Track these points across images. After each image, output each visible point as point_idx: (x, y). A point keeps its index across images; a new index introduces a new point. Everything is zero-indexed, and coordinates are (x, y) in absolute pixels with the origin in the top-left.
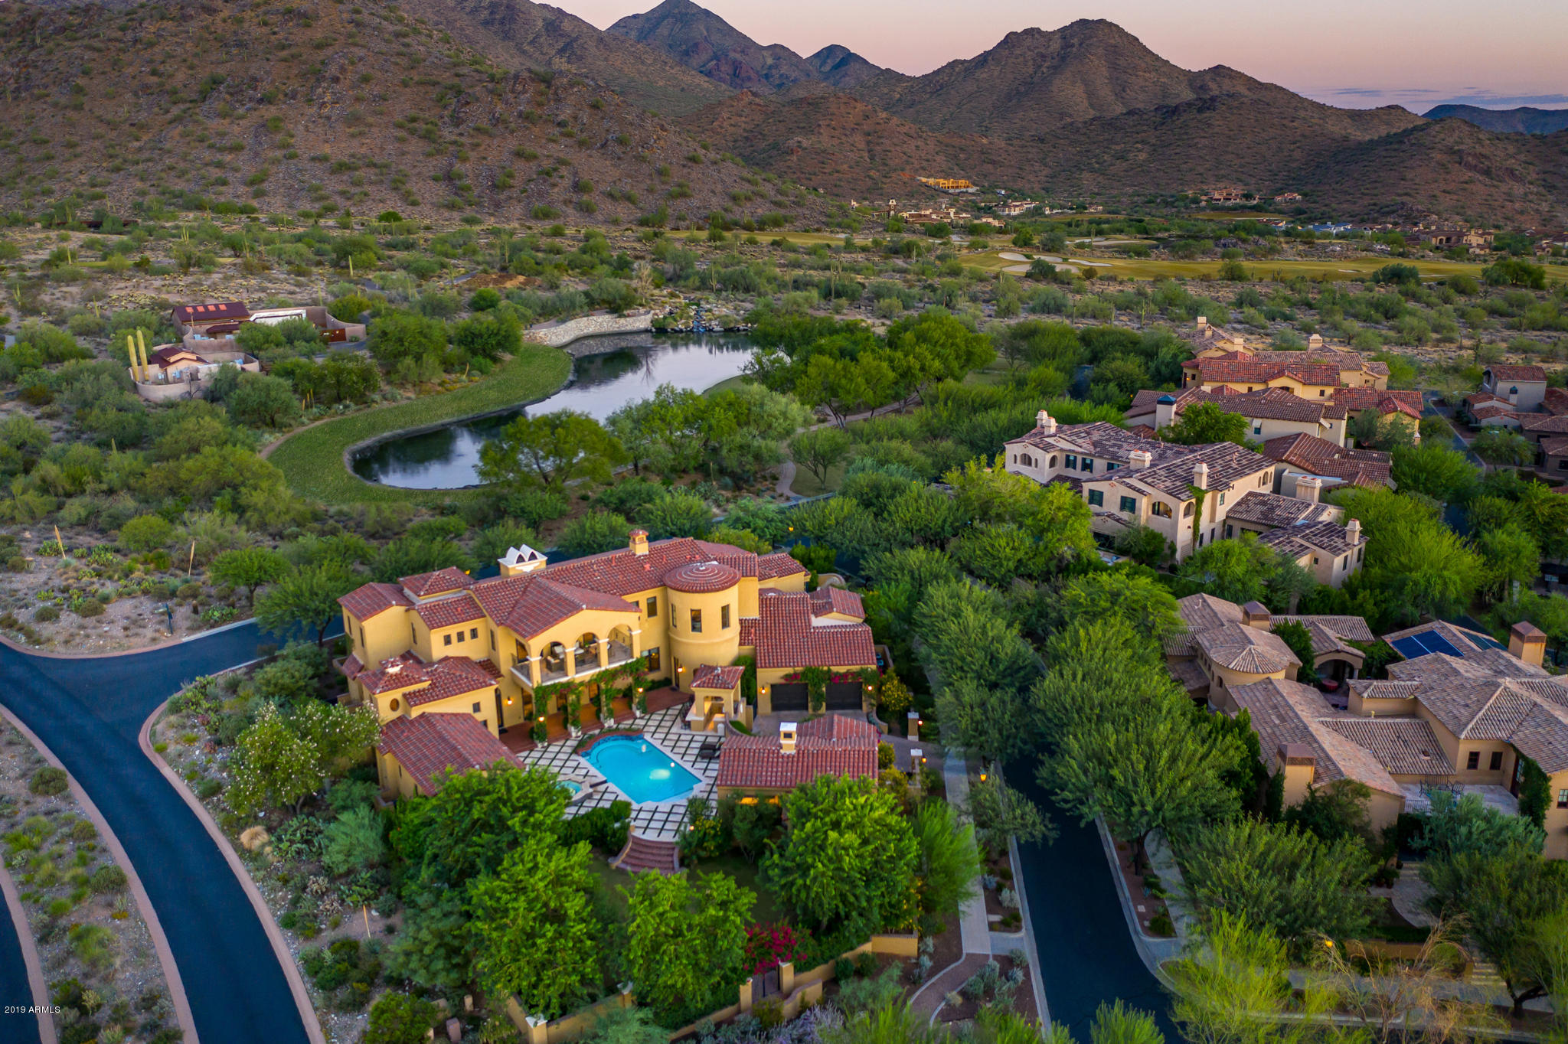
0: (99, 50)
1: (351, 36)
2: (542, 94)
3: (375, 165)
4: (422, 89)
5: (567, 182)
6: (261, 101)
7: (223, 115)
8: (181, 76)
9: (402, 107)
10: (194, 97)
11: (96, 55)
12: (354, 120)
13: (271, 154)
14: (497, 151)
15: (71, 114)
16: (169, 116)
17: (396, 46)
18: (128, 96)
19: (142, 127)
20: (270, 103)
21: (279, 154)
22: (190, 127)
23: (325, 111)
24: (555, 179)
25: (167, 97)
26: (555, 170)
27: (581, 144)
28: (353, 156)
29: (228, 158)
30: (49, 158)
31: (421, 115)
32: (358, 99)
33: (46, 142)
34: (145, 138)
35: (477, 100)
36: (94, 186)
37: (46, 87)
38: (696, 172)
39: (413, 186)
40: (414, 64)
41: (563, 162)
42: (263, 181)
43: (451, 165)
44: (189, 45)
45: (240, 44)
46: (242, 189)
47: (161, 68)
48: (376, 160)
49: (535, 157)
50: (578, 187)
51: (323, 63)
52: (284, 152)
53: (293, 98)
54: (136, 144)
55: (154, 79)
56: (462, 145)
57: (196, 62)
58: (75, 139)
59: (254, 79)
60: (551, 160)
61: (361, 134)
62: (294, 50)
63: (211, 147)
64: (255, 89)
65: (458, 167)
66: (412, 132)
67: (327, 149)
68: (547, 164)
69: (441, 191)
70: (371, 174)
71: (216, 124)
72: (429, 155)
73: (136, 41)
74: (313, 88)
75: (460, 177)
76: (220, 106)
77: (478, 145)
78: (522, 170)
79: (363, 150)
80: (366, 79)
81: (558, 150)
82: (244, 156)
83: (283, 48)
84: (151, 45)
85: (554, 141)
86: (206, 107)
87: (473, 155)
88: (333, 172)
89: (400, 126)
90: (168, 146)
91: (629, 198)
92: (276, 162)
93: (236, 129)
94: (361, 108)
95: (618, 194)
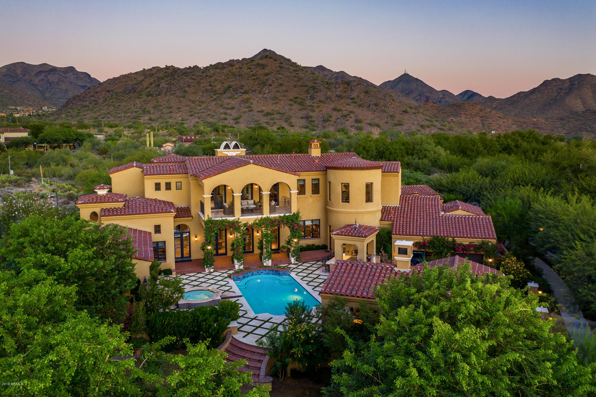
0: (194, 79)
1: (278, 71)
2: (346, 88)
3: (280, 113)
4: (301, 88)
5: (353, 119)
6: (243, 93)
7: (230, 98)
8: (218, 86)
9: (292, 94)
10: (221, 92)
11: (193, 81)
12: (275, 98)
13: (244, 110)
14: (326, 109)
15: (181, 99)
16: (212, 99)
17: (294, 74)
18: (201, 93)
19: (203, 102)
20: (247, 93)
21: (246, 110)
22: (218, 102)
23: (265, 96)
24: (348, 118)
25: (213, 93)
26: (348, 115)
27: (360, 106)
28: (273, 110)
29: (229, 111)
30: (171, 112)
31: (300, 96)
32: (277, 92)
33: (171, 108)
34: (203, 106)
35: (321, 91)
36: (183, 120)
37: (175, 91)
38: (406, 116)
39: (293, 120)
40: (300, 79)
41: (352, 112)
42: (239, 119)
43: (308, 113)
44: (223, 77)
45: (240, 75)
46: (232, 121)
47: (213, 84)
48: (281, 112)
49: (341, 110)
50: (357, 121)
51: (267, 80)
52: (249, 109)
53: (255, 91)
54: (200, 108)
55: (210, 87)
56: (313, 106)
57: (224, 82)
58: (181, 106)
59: (242, 86)
60: (347, 112)
61: (277, 103)
62: (258, 76)
63: (224, 108)
64: (242, 89)
65: (311, 114)
66: (295, 102)
67: (264, 108)
68: (345, 113)
69: (304, 122)
70: (278, 116)
71: (227, 101)
72: (301, 110)
73: (206, 76)
74: (262, 88)
75: (311, 117)
76: (229, 95)
77: (319, 106)
78: (335, 114)
79: (277, 108)
80: (281, 85)
81: (350, 108)
82: (234, 111)
83: (254, 76)
84: (211, 77)
85: (349, 105)
86: (224, 95)
87: (317, 110)
88: (264, 116)
89: (291, 100)
90: (210, 108)
91: (378, 126)
92: (245, 112)
93: (234, 102)
94: (278, 94)
95: (373, 124)
